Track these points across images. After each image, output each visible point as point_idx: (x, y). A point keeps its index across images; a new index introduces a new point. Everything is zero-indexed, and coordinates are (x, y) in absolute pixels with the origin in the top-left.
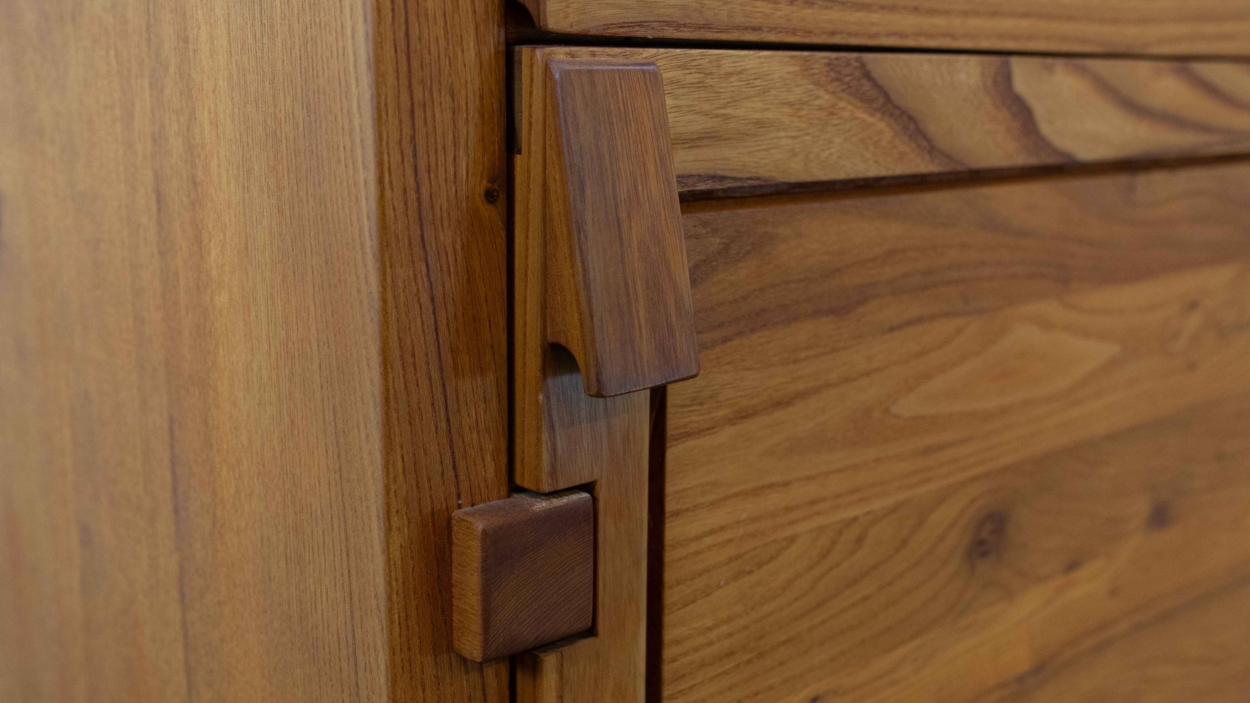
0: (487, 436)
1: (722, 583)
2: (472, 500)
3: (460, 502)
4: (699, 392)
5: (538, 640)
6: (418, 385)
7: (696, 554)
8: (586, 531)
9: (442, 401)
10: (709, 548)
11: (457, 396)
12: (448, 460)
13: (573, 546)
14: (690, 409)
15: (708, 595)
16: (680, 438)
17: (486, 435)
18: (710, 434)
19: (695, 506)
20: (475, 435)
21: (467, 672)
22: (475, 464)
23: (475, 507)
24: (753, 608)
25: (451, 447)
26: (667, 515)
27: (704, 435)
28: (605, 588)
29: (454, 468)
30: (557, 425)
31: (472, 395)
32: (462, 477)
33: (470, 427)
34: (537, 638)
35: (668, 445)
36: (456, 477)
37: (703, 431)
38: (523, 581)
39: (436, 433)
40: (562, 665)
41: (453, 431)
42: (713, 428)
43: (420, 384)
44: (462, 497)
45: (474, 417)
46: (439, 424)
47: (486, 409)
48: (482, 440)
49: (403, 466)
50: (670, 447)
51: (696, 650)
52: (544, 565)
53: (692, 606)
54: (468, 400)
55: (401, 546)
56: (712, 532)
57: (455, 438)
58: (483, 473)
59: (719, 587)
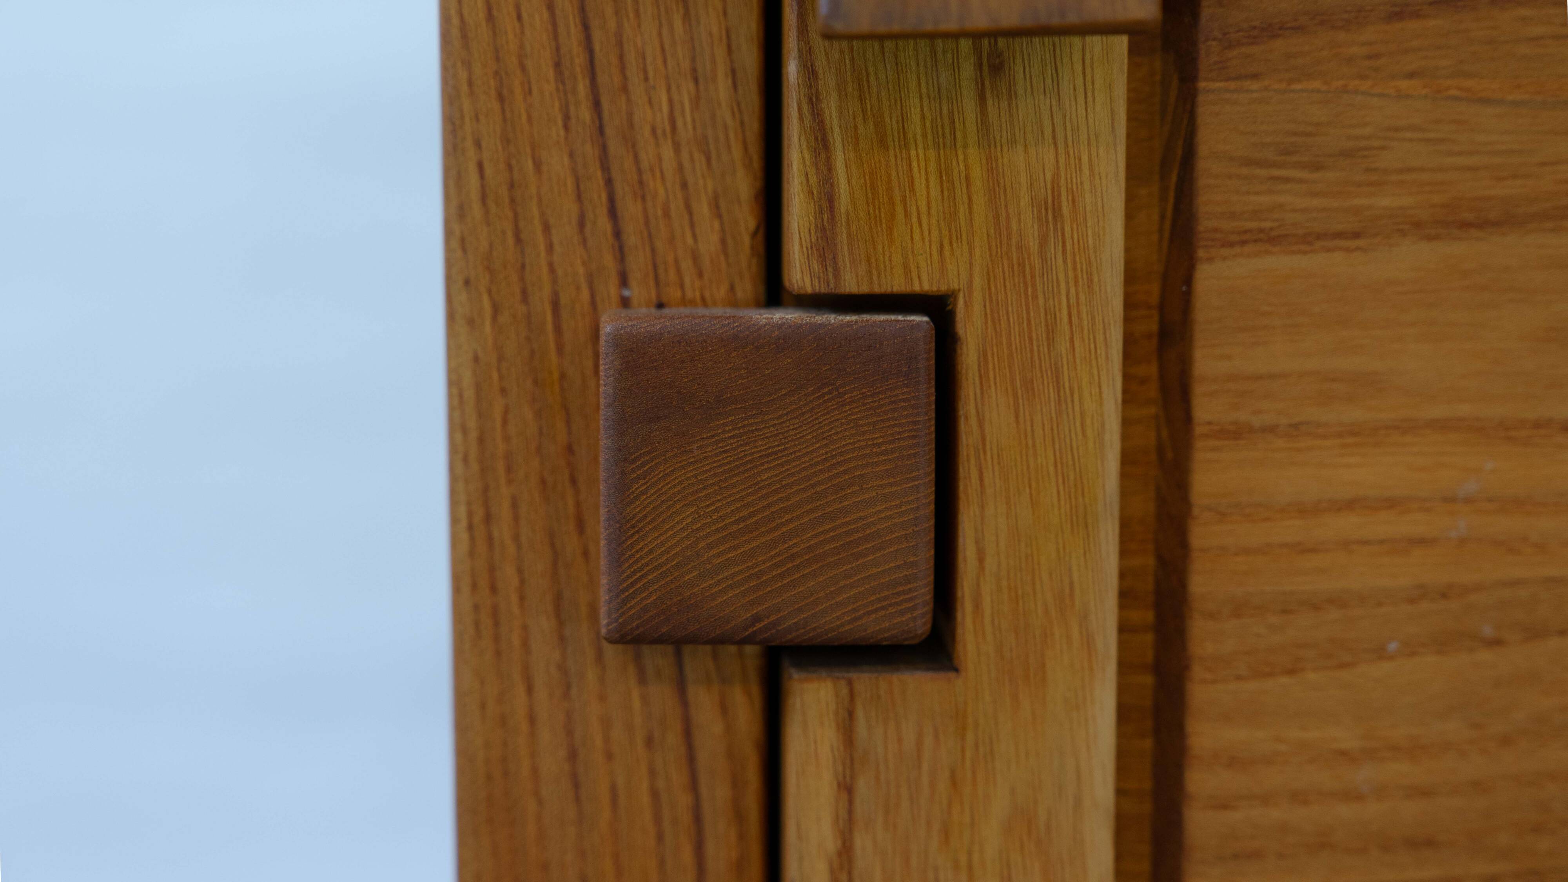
0: (699, 157)
1: (1393, 646)
2: (658, 295)
3: (626, 293)
4: (1309, 135)
5: (758, 626)
6: (519, 17)
7: (1302, 549)
8: (904, 400)
9: (579, 60)
10: (1346, 545)
11: (621, 57)
12: (597, 194)
13: (862, 426)
14: (1276, 172)
15: (1342, 666)
16: (1243, 243)
17: (697, 156)
18: (1348, 250)
19: (1296, 426)
20: (667, 152)
21: (642, 680)
22: (667, 214)
23: (666, 311)
24: (1506, 741)
25: (605, 167)
26: (1198, 430)
27: (1328, 250)
28: (981, 560)
29: (613, 213)
30: (836, 138)
31: (660, 61)
32: (632, 239)
33: (654, 130)
34: (757, 619)
35: (1201, 253)
36: (618, 234)
37: (1319, 236)
38: (715, 475)
39: (566, 127)
40: (851, 714)
41: (609, 131)
42: (1356, 235)
43: (525, 15)
44: (633, 283)
45: (665, 108)
46: (572, 108)
47: (698, 97)
48: (687, 165)
49: (483, 186)
50: (1210, 260)
51: (1299, 797)
52: (776, 453)
53: (1285, 680)
54: (650, 69)
55: (476, 359)
56: (1350, 505)
57: (615, 147)
58: (690, 241)
59: (1380, 654)
